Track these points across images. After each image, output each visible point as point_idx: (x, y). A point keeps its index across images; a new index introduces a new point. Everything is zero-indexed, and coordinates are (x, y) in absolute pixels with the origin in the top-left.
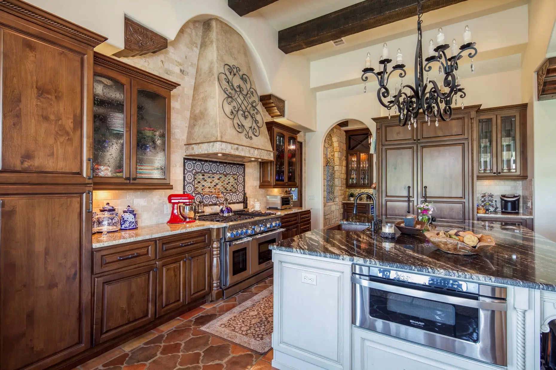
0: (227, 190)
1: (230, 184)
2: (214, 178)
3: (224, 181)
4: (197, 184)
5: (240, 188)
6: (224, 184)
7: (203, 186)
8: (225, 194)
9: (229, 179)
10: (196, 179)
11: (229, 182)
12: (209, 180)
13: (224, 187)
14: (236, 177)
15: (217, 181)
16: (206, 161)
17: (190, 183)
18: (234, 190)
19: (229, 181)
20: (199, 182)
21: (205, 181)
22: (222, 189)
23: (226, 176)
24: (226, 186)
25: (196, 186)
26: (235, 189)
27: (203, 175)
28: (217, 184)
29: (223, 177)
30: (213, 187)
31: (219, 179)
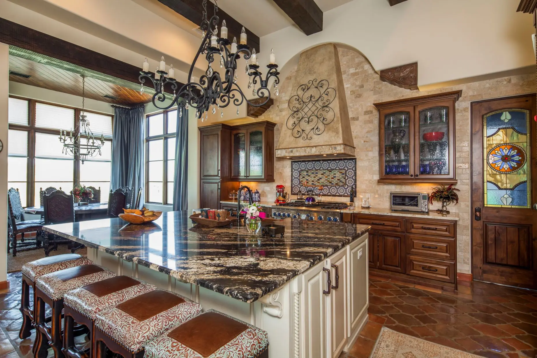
0: (333, 184)
1: (336, 179)
2: (318, 174)
3: (329, 176)
4: (302, 178)
5: (350, 182)
6: (329, 178)
7: (307, 180)
8: (329, 187)
9: (335, 174)
10: (301, 175)
11: (335, 177)
12: (313, 175)
13: (329, 181)
14: (344, 171)
15: (321, 176)
16: (310, 161)
17: (296, 178)
18: (341, 184)
19: (335, 175)
20: (304, 177)
21: (309, 176)
22: (326, 183)
23: (330, 171)
24: (330, 180)
25: (301, 180)
26: (343, 183)
27: (307, 172)
28: (321, 178)
29: (328, 173)
30: (316, 181)
31: (322, 174)
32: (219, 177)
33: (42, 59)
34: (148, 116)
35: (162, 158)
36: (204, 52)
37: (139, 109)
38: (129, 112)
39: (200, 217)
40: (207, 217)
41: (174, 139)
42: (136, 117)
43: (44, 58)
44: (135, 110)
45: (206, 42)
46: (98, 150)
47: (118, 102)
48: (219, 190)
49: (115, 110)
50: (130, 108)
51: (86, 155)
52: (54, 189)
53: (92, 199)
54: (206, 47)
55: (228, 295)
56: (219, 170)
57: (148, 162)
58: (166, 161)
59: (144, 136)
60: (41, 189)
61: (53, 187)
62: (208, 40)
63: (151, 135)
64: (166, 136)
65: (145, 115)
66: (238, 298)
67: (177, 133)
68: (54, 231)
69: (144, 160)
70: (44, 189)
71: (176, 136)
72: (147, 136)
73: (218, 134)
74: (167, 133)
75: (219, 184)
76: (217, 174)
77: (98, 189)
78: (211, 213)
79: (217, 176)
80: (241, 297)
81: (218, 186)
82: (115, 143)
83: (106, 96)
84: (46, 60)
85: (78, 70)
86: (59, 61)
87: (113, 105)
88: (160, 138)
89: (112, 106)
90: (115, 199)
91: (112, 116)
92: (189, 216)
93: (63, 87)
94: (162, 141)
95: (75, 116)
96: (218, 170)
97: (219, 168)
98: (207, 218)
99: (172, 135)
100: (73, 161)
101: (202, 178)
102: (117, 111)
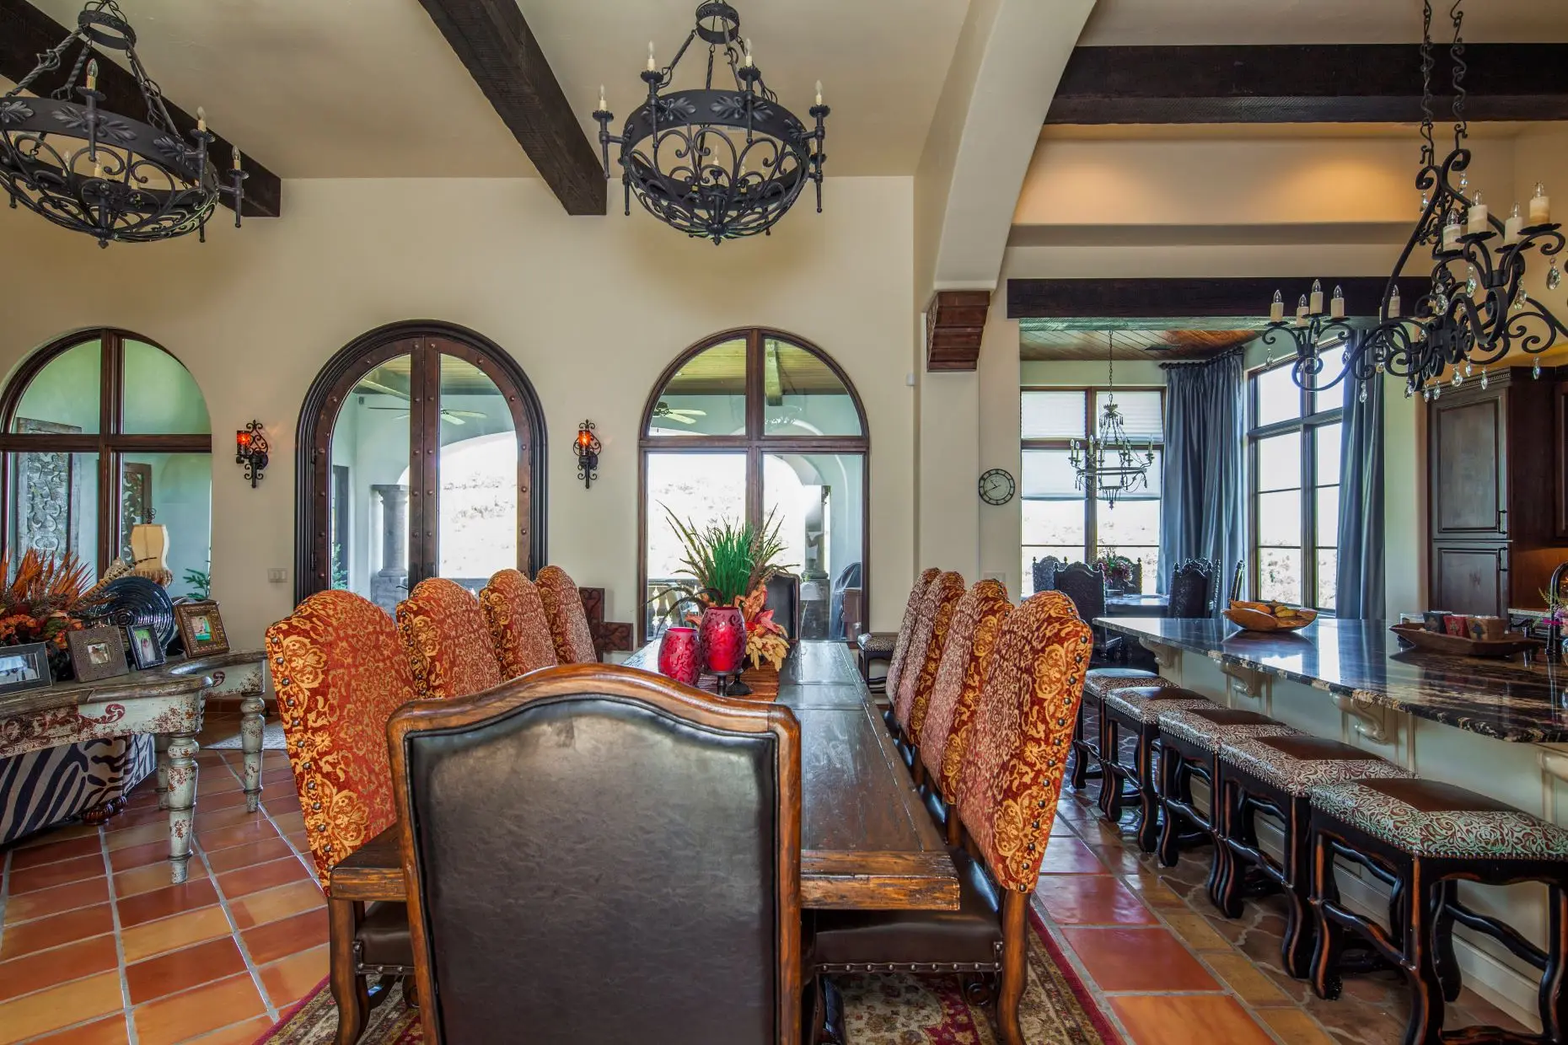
32: (1504, 533)
33: (1060, 324)
34: (1254, 375)
35: (1297, 482)
36: (1425, 241)
37: (1229, 360)
38: (1203, 371)
39: (1422, 630)
40: (1443, 628)
41: (1337, 429)
42: (1221, 381)
43: (1062, 322)
44: (1218, 366)
45: (1433, 216)
46: (1141, 475)
47: (1177, 354)
48: (1504, 576)
49: (1169, 373)
50: (1204, 361)
51: (1117, 488)
52: (1055, 559)
53: (1130, 585)
54: (1432, 229)
55: (1468, 729)
56: (1504, 512)
57: (1255, 495)
58: (1310, 488)
59: (1242, 427)
60: (1034, 559)
61: (1053, 555)
62: (1438, 210)
63: (1264, 421)
64: (1309, 421)
65: (1246, 373)
66: (1488, 734)
67: (1347, 410)
68: (1116, 626)
69: (1243, 491)
70: (1038, 561)
71: (1341, 417)
72: (1252, 427)
73: (1496, 402)
74: (1313, 413)
75: (1504, 555)
76: (1493, 524)
77: (1136, 562)
78: (1453, 622)
79: (1496, 529)
80: (1491, 731)
81: (1499, 559)
82: (1170, 452)
83: (1152, 348)
84: (1065, 324)
85: (1116, 324)
86: (1086, 319)
87: (1163, 364)
88: (1293, 427)
89: (1162, 366)
90: (1184, 585)
91: (1162, 390)
92: (1388, 626)
93: (1069, 351)
94: (1296, 438)
95: (1086, 404)
96: (1498, 513)
97: (1503, 506)
98: (1441, 632)
99: (1329, 417)
100: (1083, 502)
101: (1436, 535)
102: (1173, 374)
